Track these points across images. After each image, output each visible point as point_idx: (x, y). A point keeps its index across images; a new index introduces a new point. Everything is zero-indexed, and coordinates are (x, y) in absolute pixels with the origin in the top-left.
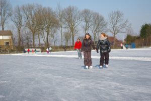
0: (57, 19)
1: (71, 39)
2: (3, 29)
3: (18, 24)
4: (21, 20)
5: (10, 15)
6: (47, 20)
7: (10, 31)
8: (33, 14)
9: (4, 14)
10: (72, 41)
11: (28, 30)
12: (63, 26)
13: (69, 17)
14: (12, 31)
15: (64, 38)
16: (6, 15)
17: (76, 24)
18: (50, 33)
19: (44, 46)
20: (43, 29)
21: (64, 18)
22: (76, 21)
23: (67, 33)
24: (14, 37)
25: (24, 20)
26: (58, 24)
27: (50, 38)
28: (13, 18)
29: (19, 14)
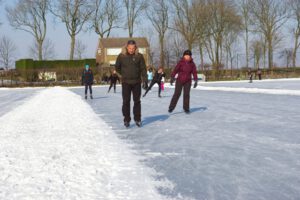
0: (239, 14)
1: (267, 55)
2: (131, 35)
3: (160, 24)
4: (165, 17)
5: (144, 7)
6: (218, 16)
7: (144, 39)
8: (189, 4)
9: (133, 4)
10: (267, 60)
11: (179, 37)
12: (251, 28)
13: (263, 9)
14: (148, 38)
15: (252, 53)
16: (138, 6)
17: (278, 24)
18: (223, 44)
19: (211, 69)
20: (209, 35)
21: (252, 12)
22: (277, 19)
23: (258, 43)
24: (152, 51)
25: (172, 17)
26: (240, 23)
27: (223, 52)
28: (150, 13)
29: (162, 5)
